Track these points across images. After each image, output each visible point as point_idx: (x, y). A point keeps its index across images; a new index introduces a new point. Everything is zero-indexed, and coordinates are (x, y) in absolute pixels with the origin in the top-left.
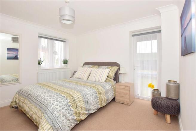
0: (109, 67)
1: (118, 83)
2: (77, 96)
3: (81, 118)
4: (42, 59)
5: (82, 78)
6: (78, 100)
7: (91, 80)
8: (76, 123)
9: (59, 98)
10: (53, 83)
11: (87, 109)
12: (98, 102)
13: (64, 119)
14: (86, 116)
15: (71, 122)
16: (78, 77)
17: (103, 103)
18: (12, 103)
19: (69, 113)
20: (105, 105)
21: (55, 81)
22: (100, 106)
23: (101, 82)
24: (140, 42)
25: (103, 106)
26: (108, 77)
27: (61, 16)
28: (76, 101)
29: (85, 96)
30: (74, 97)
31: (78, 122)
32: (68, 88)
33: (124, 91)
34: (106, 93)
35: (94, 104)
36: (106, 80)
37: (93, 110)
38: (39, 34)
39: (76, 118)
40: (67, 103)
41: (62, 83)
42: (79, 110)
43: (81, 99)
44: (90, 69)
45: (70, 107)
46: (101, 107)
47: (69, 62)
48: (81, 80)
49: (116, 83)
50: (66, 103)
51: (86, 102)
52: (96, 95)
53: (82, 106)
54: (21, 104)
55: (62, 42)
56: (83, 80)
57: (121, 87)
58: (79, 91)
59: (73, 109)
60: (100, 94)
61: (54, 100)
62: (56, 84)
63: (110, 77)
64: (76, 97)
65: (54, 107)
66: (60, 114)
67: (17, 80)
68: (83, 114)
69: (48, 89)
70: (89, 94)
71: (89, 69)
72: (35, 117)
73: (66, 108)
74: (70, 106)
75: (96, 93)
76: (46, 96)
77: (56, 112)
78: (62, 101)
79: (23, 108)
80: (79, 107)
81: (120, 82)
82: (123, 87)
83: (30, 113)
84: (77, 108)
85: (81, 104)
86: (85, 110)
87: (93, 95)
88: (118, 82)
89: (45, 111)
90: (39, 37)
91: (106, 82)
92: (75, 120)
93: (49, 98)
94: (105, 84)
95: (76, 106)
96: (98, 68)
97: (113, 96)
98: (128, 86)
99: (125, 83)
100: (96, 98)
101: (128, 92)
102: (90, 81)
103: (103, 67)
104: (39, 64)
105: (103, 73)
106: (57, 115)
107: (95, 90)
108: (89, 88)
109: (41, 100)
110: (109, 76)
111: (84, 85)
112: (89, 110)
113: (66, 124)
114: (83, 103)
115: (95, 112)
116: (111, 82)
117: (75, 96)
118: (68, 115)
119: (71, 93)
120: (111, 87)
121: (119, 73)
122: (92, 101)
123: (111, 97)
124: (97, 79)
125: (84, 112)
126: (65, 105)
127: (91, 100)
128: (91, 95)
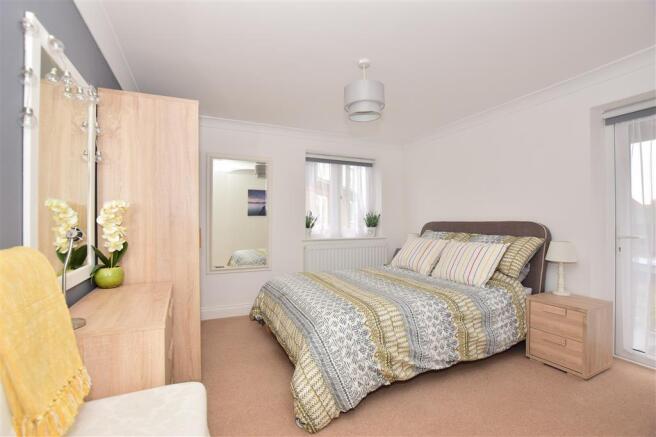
0: (508, 237)
1: (540, 295)
2: (388, 313)
3: (397, 373)
4: (314, 215)
5: (414, 268)
6: (389, 322)
7: (440, 278)
8: (381, 381)
9: (341, 311)
10: (336, 275)
11: (415, 353)
12: (455, 343)
13: (349, 361)
14: (411, 374)
15: (367, 374)
16: (403, 264)
17: (470, 349)
18: (253, 309)
19: (362, 350)
20: (481, 357)
21: (341, 272)
22: (460, 358)
23: (473, 286)
24: (646, 144)
25: (472, 358)
26: (498, 270)
27: (350, 105)
28: (383, 324)
29: (409, 317)
30: (379, 314)
31: (388, 383)
32: (368, 289)
33: (562, 326)
34: (486, 319)
35: (439, 345)
36: (491, 279)
37: (437, 362)
38: (307, 153)
39: (380, 368)
40: (360, 325)
41: (358, 278)
42: (391, 350)
43: (400, 323)
44: (441, 243)
45: (367, 337)
46: (465, 359)
47: (381, 222)
48: (412, 274)
49: (533, 293)
50: (356, 323)
51: (414, 334)
52: (446, 318)
53: (399, 341)
54: (268, 313)
55: (364, 168)
56: (417, 275)
57: (550, 309)
58: (394, 301)
59: (372, 343)
60: (463, 318)
61: (329, 313)
62: (341, 277)
63: (506, 272)
64: (382, 315)
65: (327, 327)
66: (341, 348)
67: (264, 262)
68: (403, 364)
69: (322, 286)
70: (423, 313)
71: (437, 242)
72: (291, 345)
73: (355, 337)
74: (365, 333)
75: (449, 315)
76: (314, 302)
77: (330, 340)
78: (348, 317)
79: (271, 323)
80: (391, 344)
81: (551, 293)
82: (560, 311)
83: (283, 335)
84: (385, 343)
85: (398, 335)
86: (409, 356)
87: (437, 319)
88: (543, 291)
89: (309, 333)
90: (308, 159)
91: (491, 287)
92: (378, 373)
93: (319, 306)
94: (484, 292)
95: (383, 339)
96: (470, 239)
97: (514, 335)
98: (577, 310)
99: (573, 297)
100: (446, 329)
101: (580, 331)
102: (439, 281)
103: (485, 237)
104: (308, 226)
105: (480, 257)
106: (334, 348)
107: (446, 306)
108: (424, 298)
109: (304, 309)
110: (505, 269)
111: (416, 289)
112: (422, 357)
113: (352, 376)
114: (404, 333)
115: (441, 370)
116: (508, 286)
117: (381, 311)
118: (361, 355)
119: (373, 303)
120: (510, 304)
121: (547, 262)
122: (434, 334)
123: (504, 336)
124: (459, 274)
125: (407, 359)
126: (354, 328)
127: (430, 331)
128: (429, 317)
